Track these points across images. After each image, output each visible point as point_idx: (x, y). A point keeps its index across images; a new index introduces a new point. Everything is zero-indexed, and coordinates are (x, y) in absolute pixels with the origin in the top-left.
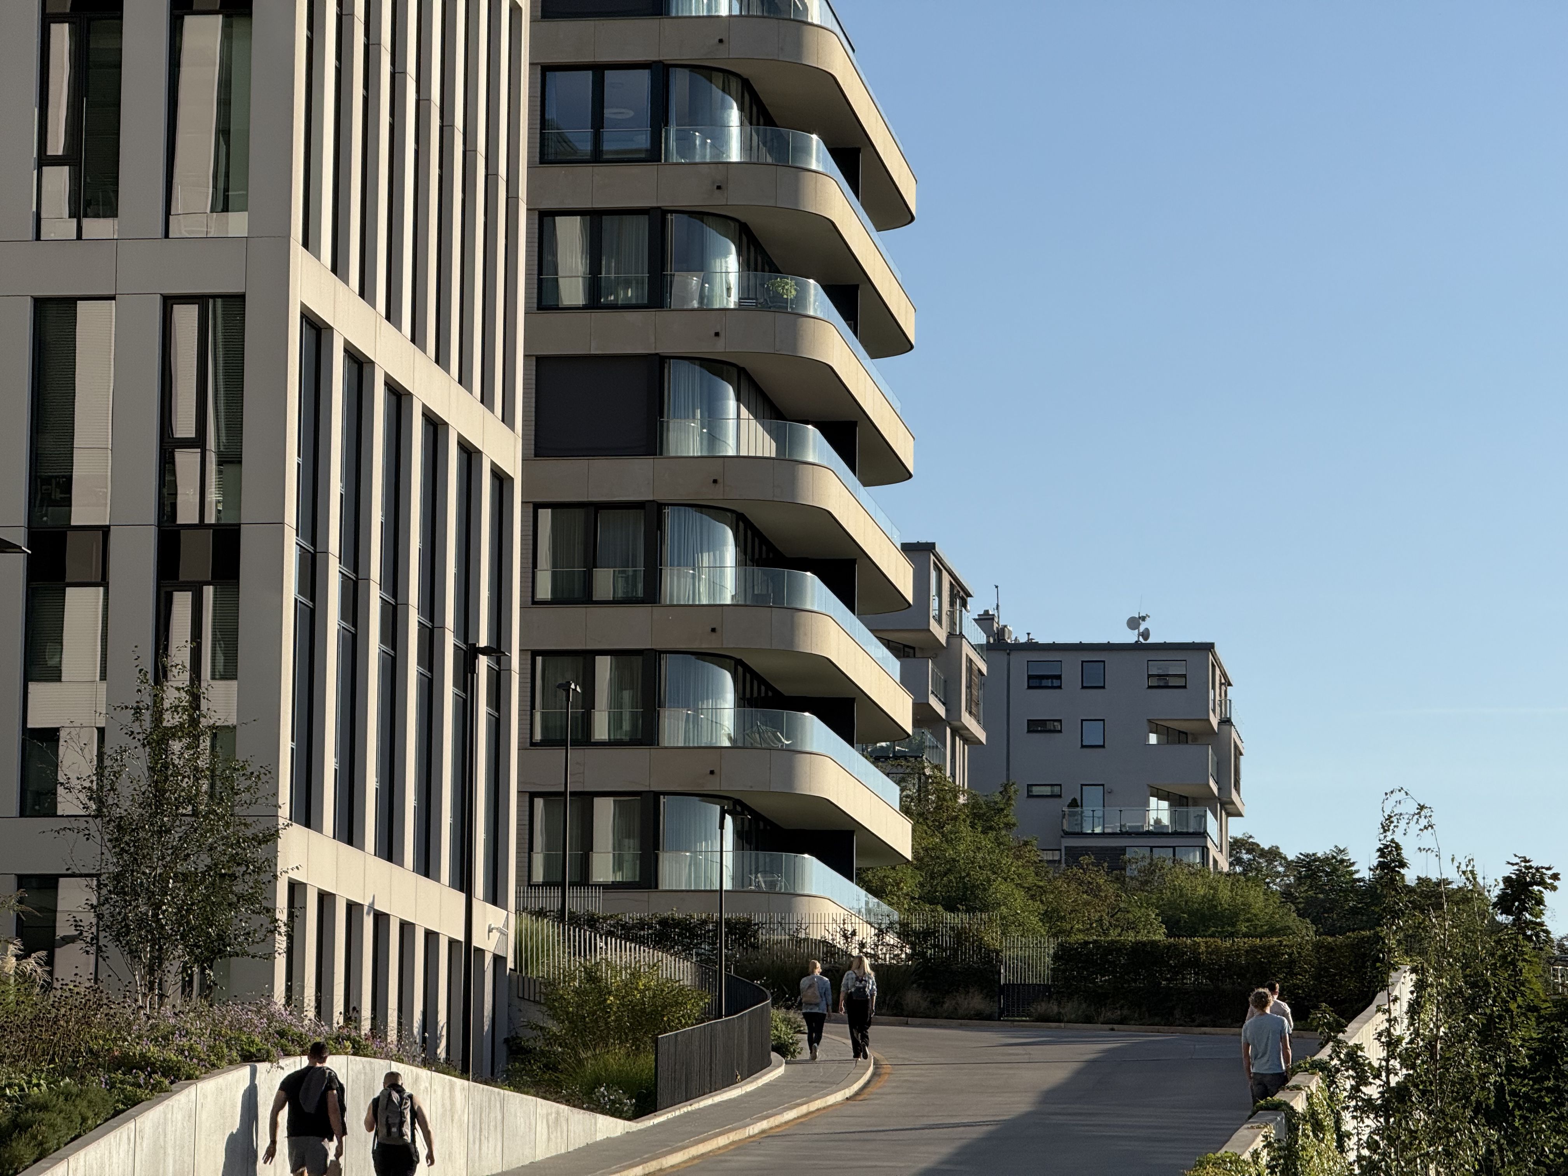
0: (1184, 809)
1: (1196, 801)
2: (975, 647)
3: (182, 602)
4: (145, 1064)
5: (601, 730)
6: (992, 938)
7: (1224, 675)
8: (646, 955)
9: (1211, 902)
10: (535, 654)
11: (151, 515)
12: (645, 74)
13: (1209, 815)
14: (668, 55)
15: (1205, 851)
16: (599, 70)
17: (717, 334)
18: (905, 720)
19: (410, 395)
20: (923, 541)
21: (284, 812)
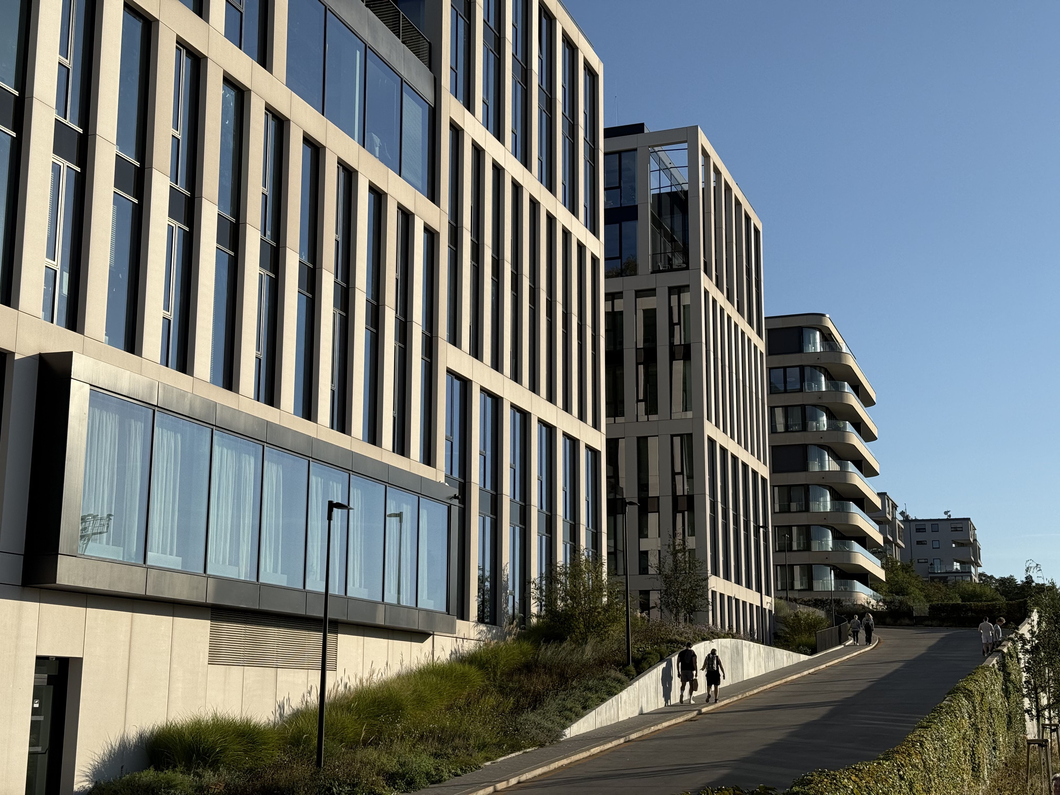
0: (964, 565)
1: (968, 563)
2: (900, 521)
3: (679, 516)
4: (676, 641)
5: (795, 547)
6: (910, 603)
7: (973, 526)
8: (811, 609)
9: (974, 591)
10: (775, 527)
11: (670, 493)
12: (798, 369)
13: (972, 567)
14: (803, 364)
15: (971, 577)
16: (785, 368)
17: (821, 438)
18: (881, 542)
19: (738, 458)
20: (883, 492)
21: (709, 572)
